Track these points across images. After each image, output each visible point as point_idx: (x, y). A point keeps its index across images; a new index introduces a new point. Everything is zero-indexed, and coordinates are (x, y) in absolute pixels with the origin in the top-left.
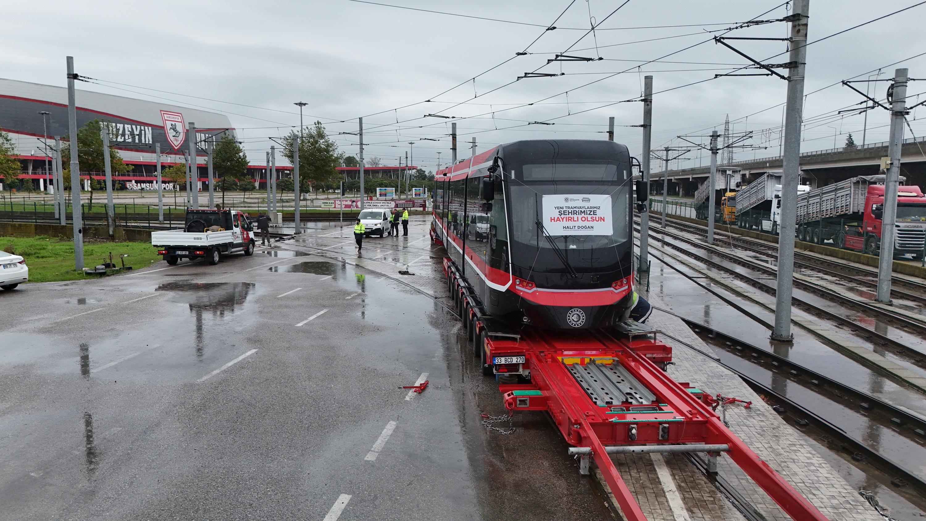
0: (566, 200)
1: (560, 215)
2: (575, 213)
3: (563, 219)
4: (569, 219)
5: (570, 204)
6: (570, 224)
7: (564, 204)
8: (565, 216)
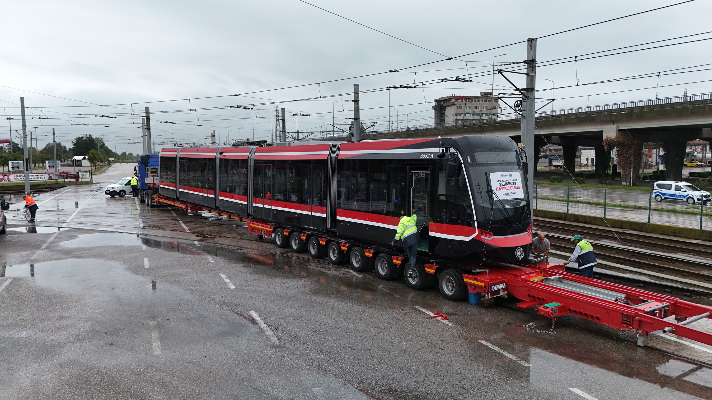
0: (502, 175)
1: (501, 186)
2: (507, 184)
3: (502, 189)
4: (505, 188)
5: (505, 178)
6: (506, 191)
7: (501, 179)
8: (503, 186)
